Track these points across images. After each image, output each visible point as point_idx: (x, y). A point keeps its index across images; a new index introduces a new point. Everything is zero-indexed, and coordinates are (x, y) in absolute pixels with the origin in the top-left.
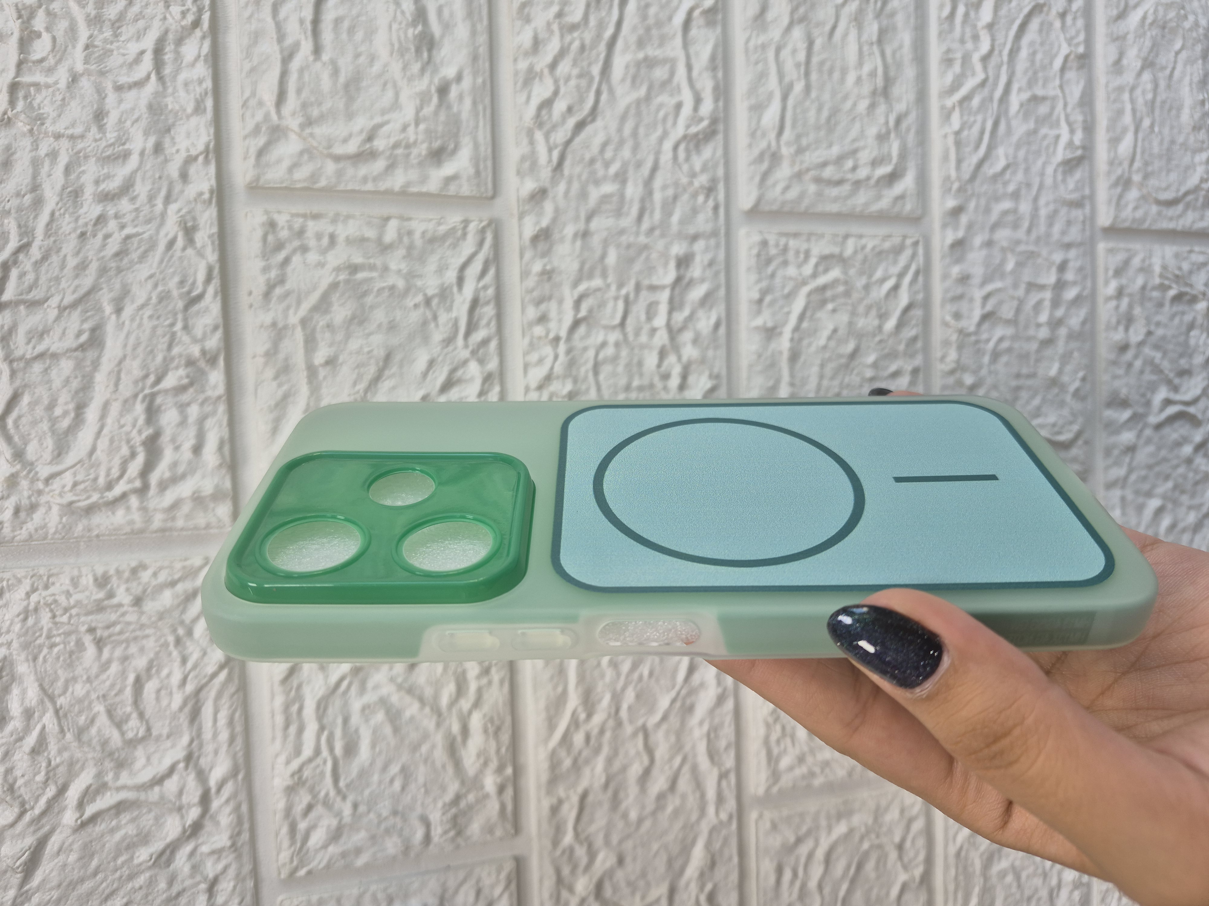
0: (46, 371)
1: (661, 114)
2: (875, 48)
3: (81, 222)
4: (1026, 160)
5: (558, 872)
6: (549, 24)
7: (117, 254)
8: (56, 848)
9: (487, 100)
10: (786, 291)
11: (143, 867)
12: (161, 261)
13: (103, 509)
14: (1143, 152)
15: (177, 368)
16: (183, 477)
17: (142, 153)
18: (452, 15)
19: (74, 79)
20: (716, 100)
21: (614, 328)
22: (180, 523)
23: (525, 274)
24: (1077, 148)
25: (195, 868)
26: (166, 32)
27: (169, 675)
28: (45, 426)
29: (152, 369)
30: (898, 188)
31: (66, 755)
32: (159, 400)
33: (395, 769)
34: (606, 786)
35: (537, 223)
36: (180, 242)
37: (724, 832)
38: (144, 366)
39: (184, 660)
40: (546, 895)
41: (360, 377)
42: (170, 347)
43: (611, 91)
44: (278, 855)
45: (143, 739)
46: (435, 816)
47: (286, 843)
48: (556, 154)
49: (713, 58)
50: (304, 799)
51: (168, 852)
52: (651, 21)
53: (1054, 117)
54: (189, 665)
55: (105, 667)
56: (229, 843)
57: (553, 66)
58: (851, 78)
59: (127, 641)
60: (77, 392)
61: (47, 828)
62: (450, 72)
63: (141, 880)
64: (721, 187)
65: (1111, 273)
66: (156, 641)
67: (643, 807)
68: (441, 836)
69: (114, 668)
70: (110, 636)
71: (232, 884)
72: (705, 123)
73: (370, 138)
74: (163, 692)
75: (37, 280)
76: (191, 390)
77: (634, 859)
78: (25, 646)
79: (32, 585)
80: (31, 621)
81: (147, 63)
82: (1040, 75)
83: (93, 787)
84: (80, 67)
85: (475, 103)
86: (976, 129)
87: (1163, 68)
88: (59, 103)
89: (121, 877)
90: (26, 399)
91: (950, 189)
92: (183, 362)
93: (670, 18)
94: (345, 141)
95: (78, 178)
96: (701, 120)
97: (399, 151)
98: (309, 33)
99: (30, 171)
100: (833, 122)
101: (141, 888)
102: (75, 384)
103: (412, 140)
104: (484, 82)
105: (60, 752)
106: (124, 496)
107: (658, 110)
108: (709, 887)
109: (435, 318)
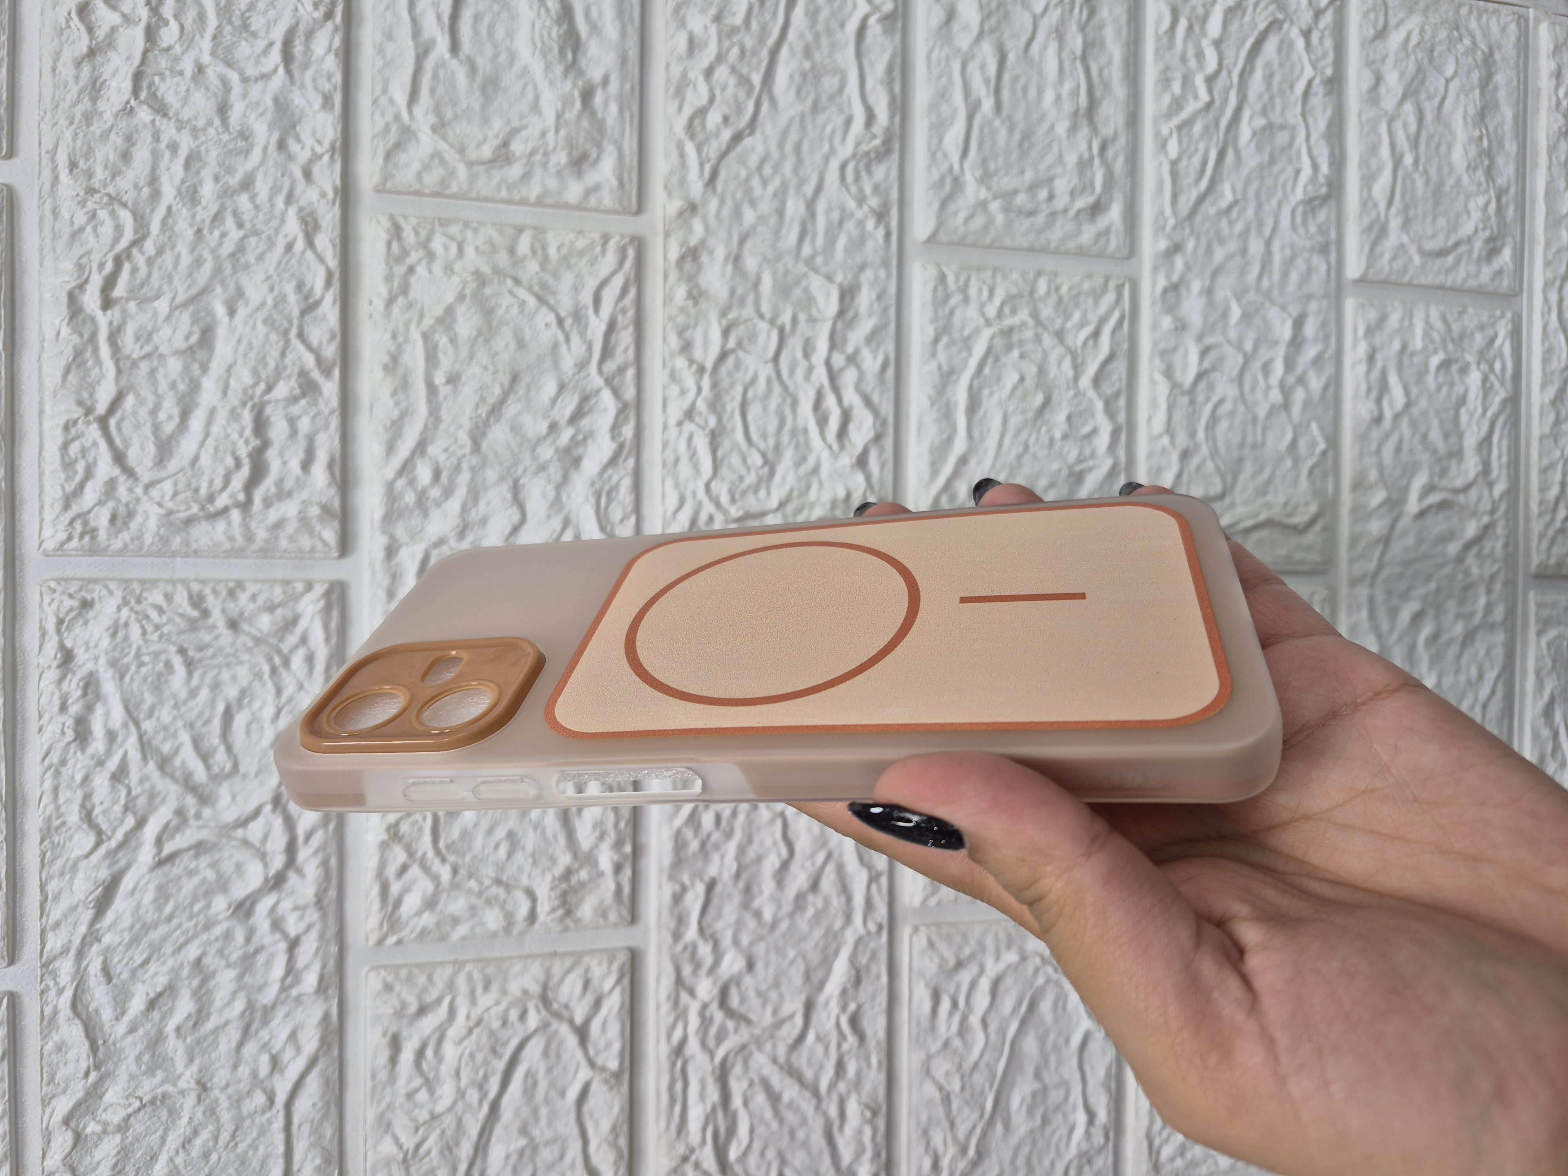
0: (153, 372)
1: (828, 129)
2: (1078, 64)
3: (198, 218)
4: (1258, 196)
5: (678, 970)
6: (706, 28)
7: (233, 255)
8: (130, 886)
9: (635, 108)
10: (966, 333)
11: (221, 917)
12: (280, 263)
13: (203, 523)
14: (1403, 195)
15: (289, 377)
16: (289, 494)
17: (265, 149)
18: (600, 14)
19: (200, 69)
20: (892, 117)
21: (766, 362)
22: (284, 543)
23: (668, 299)
24: (1321, 185)
25: (277, 925)
26: (297, 24)
27: (261, 708)
28: (147, 431)
29: (264, 376)
30: (1102, 222)
31: (147, 786)
32: (268, 410)
33: (500, 833)
34: (738, 876)
35: (684, 243)
36: (300, 245)
37: (872, 945)
38: (255, 372)
39: (279, 692)
40: (663, 995)
41: (483, 399)
42: (283, 355)
43: (773, 101)
44: (367, 917)
45: (229, 776)
46: (543, 891)
47: (376, 906)
48: (708, 168)
49: (889, 70)
50: (398, 855)
51: (248, 904)
52: (820, 27)
53: (1294, 149)
54: (284, 697)
55: (193, 693)
56: (314, 900)
57: (709, 73)
58: (1049, 96)
59: (219, 666)
60: (183, 396)
61: (123, 863)
62: (596, 75)
63: (218, 930)
64: (894, 212)
65: (1361, 332)
66: (250, 670)
67: (779, 906)
68: (549, 914)
69: (204, 694)
70: (201, 660)
71: (315, 945)
72: (877, 142)
73: (506, 144)
74: (254, 726)
75: (149, 275)
76: (303, 402)
77: (767, 965)
78: (113, 663)
79: (124, 599)
80: (120, 635)
81: (275, 56)
82: (1278, 101)
83: (174, 823)
84: (206, 58)
85: (621, 110)
86: (1196, 160)
87: (1430, 98)
88: (183, 93)
89: (196, 925)
90: (129, 402)
91: (1164, 227)
92: (296, 370)
93: (842, 25)
94: (479, 145)
95: (198, 173)
96: (874, 137)
97: (538, 158)
98: (446, 29)
99: (149, 163)
100: (1026, 146)
101: (217, 939)
102: (182, 387)
103: (551, 146)
104: (632, 88)
105: (142, 781)
106: (226, 510)
107: (824, 127)
108: (852, 1007)
109: (567, 339)
